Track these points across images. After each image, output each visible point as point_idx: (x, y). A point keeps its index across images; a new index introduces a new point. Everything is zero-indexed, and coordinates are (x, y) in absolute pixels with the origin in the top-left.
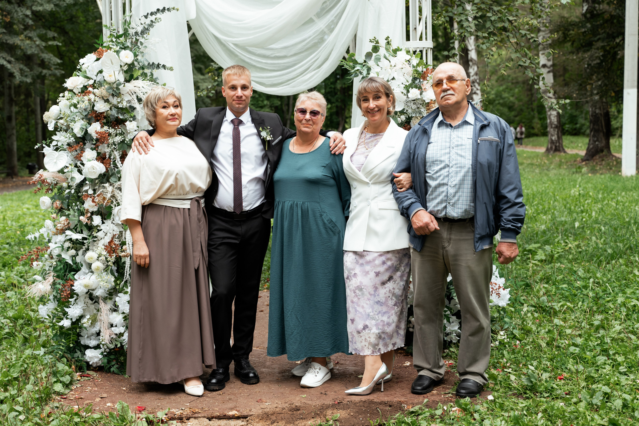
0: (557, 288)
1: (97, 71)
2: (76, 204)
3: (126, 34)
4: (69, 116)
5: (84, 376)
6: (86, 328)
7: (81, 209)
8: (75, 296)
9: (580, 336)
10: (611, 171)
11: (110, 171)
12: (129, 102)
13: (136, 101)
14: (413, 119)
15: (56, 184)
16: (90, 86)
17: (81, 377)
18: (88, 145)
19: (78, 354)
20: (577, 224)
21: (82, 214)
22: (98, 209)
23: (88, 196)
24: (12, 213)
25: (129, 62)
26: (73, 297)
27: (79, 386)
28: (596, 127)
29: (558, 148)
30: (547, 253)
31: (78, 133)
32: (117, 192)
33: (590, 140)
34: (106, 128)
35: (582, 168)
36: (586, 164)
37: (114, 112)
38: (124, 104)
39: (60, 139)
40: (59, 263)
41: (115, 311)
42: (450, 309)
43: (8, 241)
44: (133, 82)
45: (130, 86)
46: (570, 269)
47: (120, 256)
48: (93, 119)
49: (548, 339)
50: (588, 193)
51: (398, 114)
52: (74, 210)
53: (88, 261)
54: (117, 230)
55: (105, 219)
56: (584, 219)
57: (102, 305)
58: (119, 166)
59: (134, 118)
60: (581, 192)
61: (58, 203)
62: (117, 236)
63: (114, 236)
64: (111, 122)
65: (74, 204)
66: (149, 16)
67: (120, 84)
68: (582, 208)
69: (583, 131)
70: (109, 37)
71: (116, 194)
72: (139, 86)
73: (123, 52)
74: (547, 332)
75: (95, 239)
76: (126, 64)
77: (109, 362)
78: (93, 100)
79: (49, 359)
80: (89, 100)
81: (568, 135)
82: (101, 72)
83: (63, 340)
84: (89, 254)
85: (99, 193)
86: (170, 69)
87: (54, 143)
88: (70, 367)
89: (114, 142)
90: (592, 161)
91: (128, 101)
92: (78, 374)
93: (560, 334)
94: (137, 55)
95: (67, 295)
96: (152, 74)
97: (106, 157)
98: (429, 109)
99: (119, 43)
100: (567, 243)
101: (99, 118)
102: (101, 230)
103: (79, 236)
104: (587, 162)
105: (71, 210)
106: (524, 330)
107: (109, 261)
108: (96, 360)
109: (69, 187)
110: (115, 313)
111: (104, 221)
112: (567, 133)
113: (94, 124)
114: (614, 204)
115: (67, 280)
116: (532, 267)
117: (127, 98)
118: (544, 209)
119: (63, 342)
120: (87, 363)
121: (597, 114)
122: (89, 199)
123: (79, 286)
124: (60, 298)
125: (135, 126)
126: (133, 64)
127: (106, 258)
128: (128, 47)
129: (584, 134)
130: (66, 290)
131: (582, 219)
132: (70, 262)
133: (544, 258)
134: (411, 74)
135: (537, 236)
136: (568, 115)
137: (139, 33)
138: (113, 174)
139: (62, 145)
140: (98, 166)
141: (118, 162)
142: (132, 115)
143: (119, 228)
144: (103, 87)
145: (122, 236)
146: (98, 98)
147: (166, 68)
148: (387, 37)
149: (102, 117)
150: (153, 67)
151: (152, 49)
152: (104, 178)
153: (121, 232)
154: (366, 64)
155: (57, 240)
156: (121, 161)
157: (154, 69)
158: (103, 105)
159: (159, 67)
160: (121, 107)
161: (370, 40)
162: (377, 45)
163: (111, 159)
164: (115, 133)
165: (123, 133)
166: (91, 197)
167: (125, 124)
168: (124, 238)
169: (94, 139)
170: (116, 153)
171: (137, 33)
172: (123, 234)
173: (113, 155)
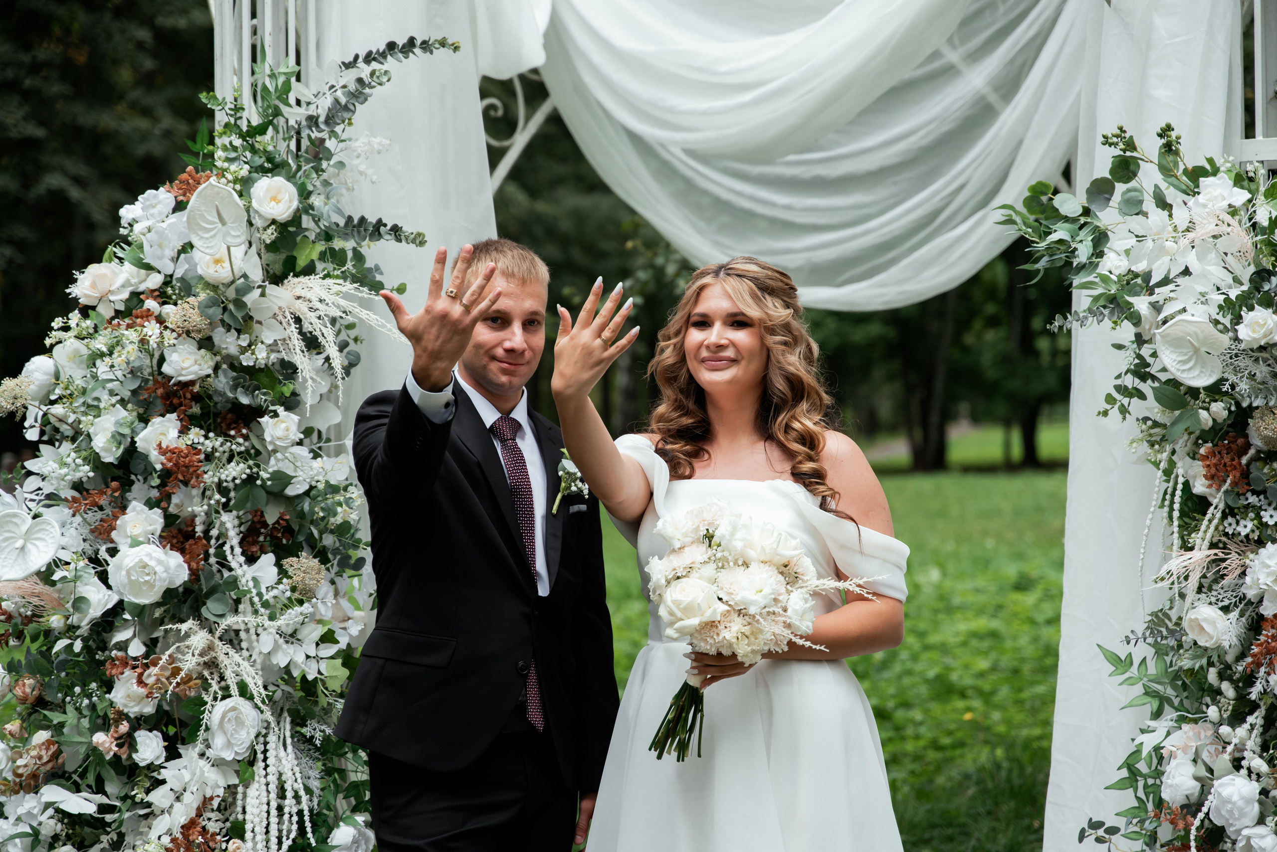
1: (177, 246)
2: (85, 688)
3: (276, 125)
4: (83, 392)
7: (102, 706)
11: (203, 580)
12: (273, 347)
13: (300, 344)
14: (1257, 414)
15: (28, 620)
16: (153, 293)
18: (138, 489)
22: (159, 707)
23: (127, 662)
25: (284, 213)
31: (104, 449)
32: (223, 651)
34: (195, 435)
37: (223, 383)
38: (261, 356)
39: (50, 470)
44: (292, 280)
45: (281, 296)
48: (159, 406)
51: (1202, 396)
52: (78, 709)
54: (218, 783)
55: (178, 744)
58: (234, 564)
59: (292, 403)
61: (29, 684)
62: (215, 803)
63: (207, 801)
64: (216, 415)
65: (77, 689)
66: (361, 64)
67: (248, 288)
70: (222, 134)
71: (221, 657)
72: (308, 295)
73: (264, 186)
75: (142, 812)
76: (274, 222)
78: (153, 343)
80: (144, 342)
82: (187, 247)
85: (163, 653)
86: (414, 241)
87: (32, 483)
89: (221, 482)
91: (275, 344)
94: (310, 193)
96: (359, 257)
97: (194, 532)
99: (253, 153)
101: (176, 401)
102: (163, 782)
103: (88, 803)
105: (69, 708)
109: (70, 630)
111: (175, 750)
113: (156, 421)
117: (269, 334)
122: (128, 672)
125: (294, 428)
126: (296, 220)
128: (283, 165)
134: (1251, 255)
137: (322, 119)
138: (214, 590)
139: (56, 488)
140: (160, 562)
141: (232, 548)
142: (287, 390)
143: (225, 775)
144: (191, 299)
145: (234, 803)
146: (175, 335)
147: (403, 237)
148: (1164, 125)
149: (188, 396)
150: (363, 232)
151: (361, 173)
152: (185, 602)
153: (231, 790)
154: (1089, 220)
155: (21, 811)
156: (241, 544)
157: (364, 239)
158: (193, 358)
159: (380, 234)
160: (251, 364)
161: (1104, 137)
162: (1128, 154)
163: (211, 537)
164: (224, 452)
165: (252, 451)
166: (134, 668)
167: (259, 422)
168: (239, 809)
169: (156, 471)
170: (228, 520)
171: (313, 121)
172: (239, 796)
173: (217, 526)
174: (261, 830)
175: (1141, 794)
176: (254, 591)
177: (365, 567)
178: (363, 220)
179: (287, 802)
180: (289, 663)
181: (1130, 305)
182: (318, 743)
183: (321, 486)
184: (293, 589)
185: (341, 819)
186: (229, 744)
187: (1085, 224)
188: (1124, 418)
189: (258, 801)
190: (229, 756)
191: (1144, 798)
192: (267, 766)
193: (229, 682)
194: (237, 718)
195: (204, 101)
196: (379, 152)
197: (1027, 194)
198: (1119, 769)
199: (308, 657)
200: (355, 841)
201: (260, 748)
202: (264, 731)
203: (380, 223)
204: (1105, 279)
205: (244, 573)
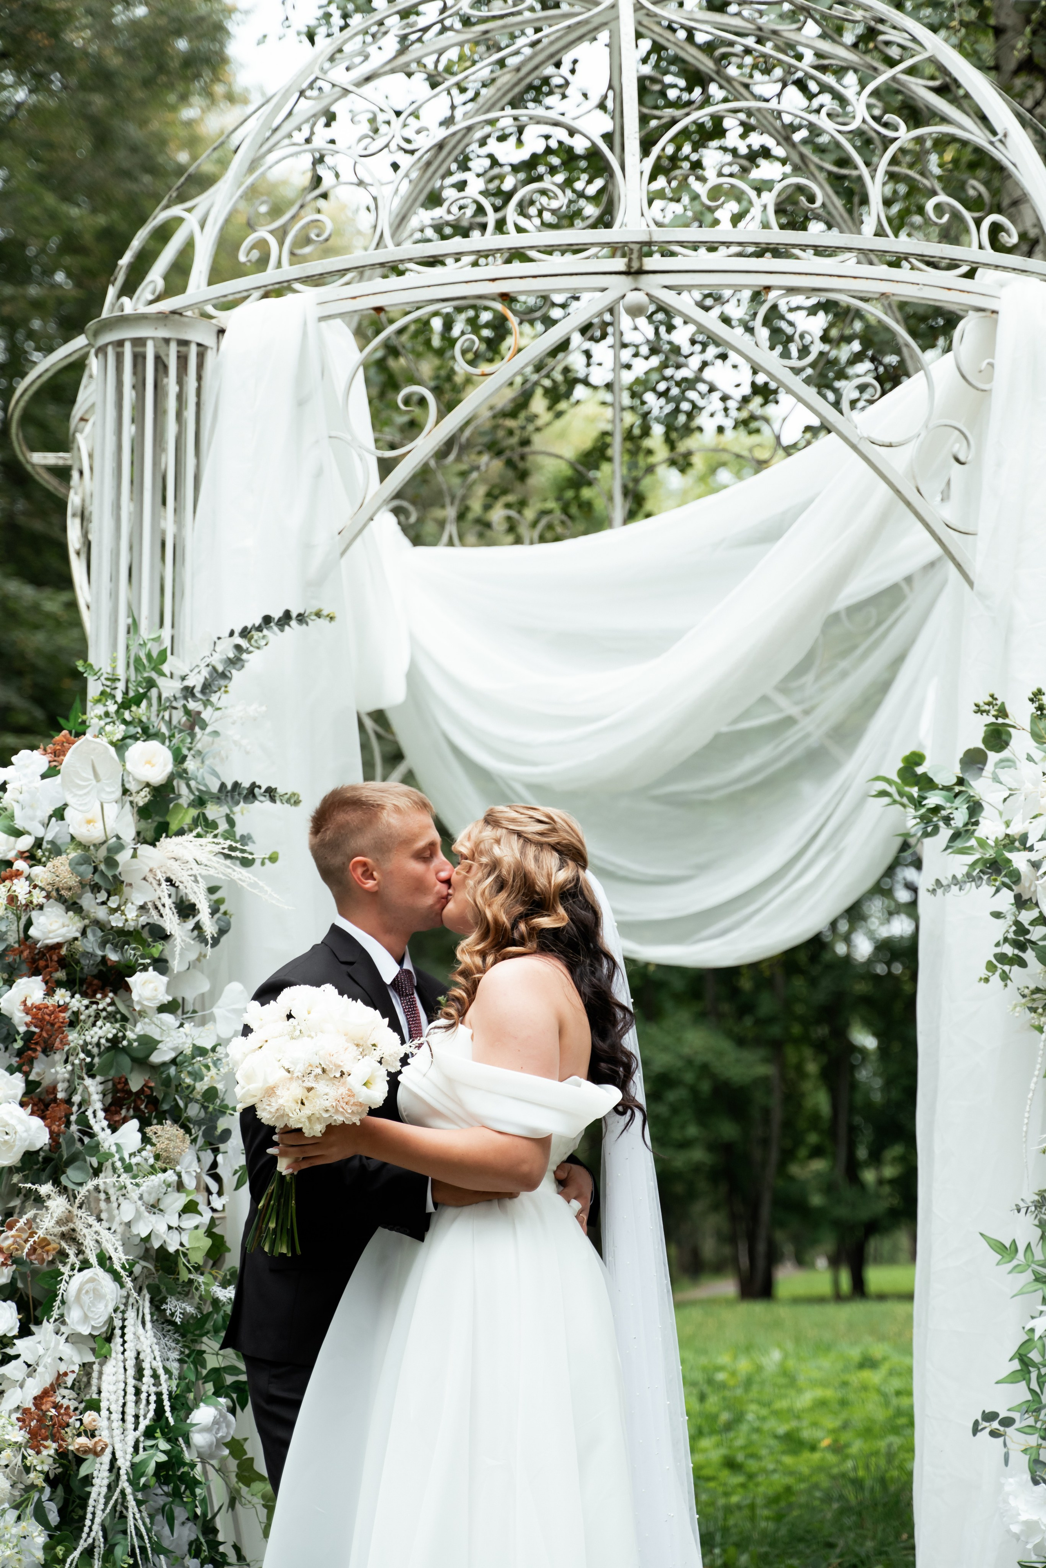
1: (50, 810)
11: (64, 1147)
12: (146, 909)
13: (172, 907)
16: (22, 856)
22: (13, 1277)
25: (158, 776)
32: (83, 1220)
34: (62, 996)
37: (93, 943)
38: (131, 917)
44: (164, 841)
45: (154, 857)
47: (74, 1454)
48: (25, 968)
54: (72, 1359)
55: (33, 1318)
58: (96, 1128)
59: (161, 965)
62: (69, 1379)
63: (60, 1377)
64: (81, 978)
66: (236, 638)
67: (120, 847)
70: (98, 704)
71: (79, 1225)
73: (138, 750)
76: (148, 785)
78: (24, 901)
80: (12, 899)
82: (60, 812)
85: (18, 1220)
86: (288, 801)
89: (86, 1043)
91: (145, 906)
94: (184, 758)
96: (231, 822)
97: (55, 1099)
101: (42, 963)
102: (16, 1356)
107: (34, 1468)
111: (30, 1324)
113: (22, 983)
117: (139, 895)
125: (163, 989)
126: (168, 785)
127: (24, 1458)
128: (158, 733)
137: (198, 689)
138: (75, 1157)
140: (21, 1121)
141: (94, 1112)
142: (156, 954)
143: (80, 1352)
144: (63, 859)
145: (88, 1384)
146: (44, 893)
147: (277, 799)
148: (1035, 690)
149: (55, 958)
150: (237, 797)
151: (235, 742)
152: (44, 1170)
153: (86, 1367)
154: (963, 788)
156: (105, 1110)
157: (238, 803)
158: (60, 921)
159: (254, 796)
160: (120, 925)
161: (976, 705)
162: (1000, 721)
163: (72, 1104)
164: (90, 1016)
165: (118, 1016)
167: (126, 983)
168: (94, 1389)
169: (18, 1033)
170: (93, 1087)
171: (188, 692)
172: (95, 1375)
173: (80, 1092)
174: (117, 1408)
175: (1034, 1386)
176: (117, 1156)
177: (231, 1140)
178: (236, 785)
179: (145, 1380)
180: (150, 1235)
181: (1009, 861)
182: (178, 1320)
183: (188, 1051)
184: (157, 1157)
185: (201, 1400)
186: (86, 1318)
187: (960, 792)
188: (1006, 985)
189: (114, 1378)
190: (85, 1330)
191: (1038, 1390)
192: (124, 1342)
193: (88, 1254)
194: (94, 1290)
195: (81, 669)
196: (255, 719)
197: (901, 765)
198: (1011, 1360)
199: (170, 1228)
200: (216, 1422)
201: (118, 1323)
202: (122, 1307)
203: (254, 786)
204: (982, 843)
205: (107, 1139)
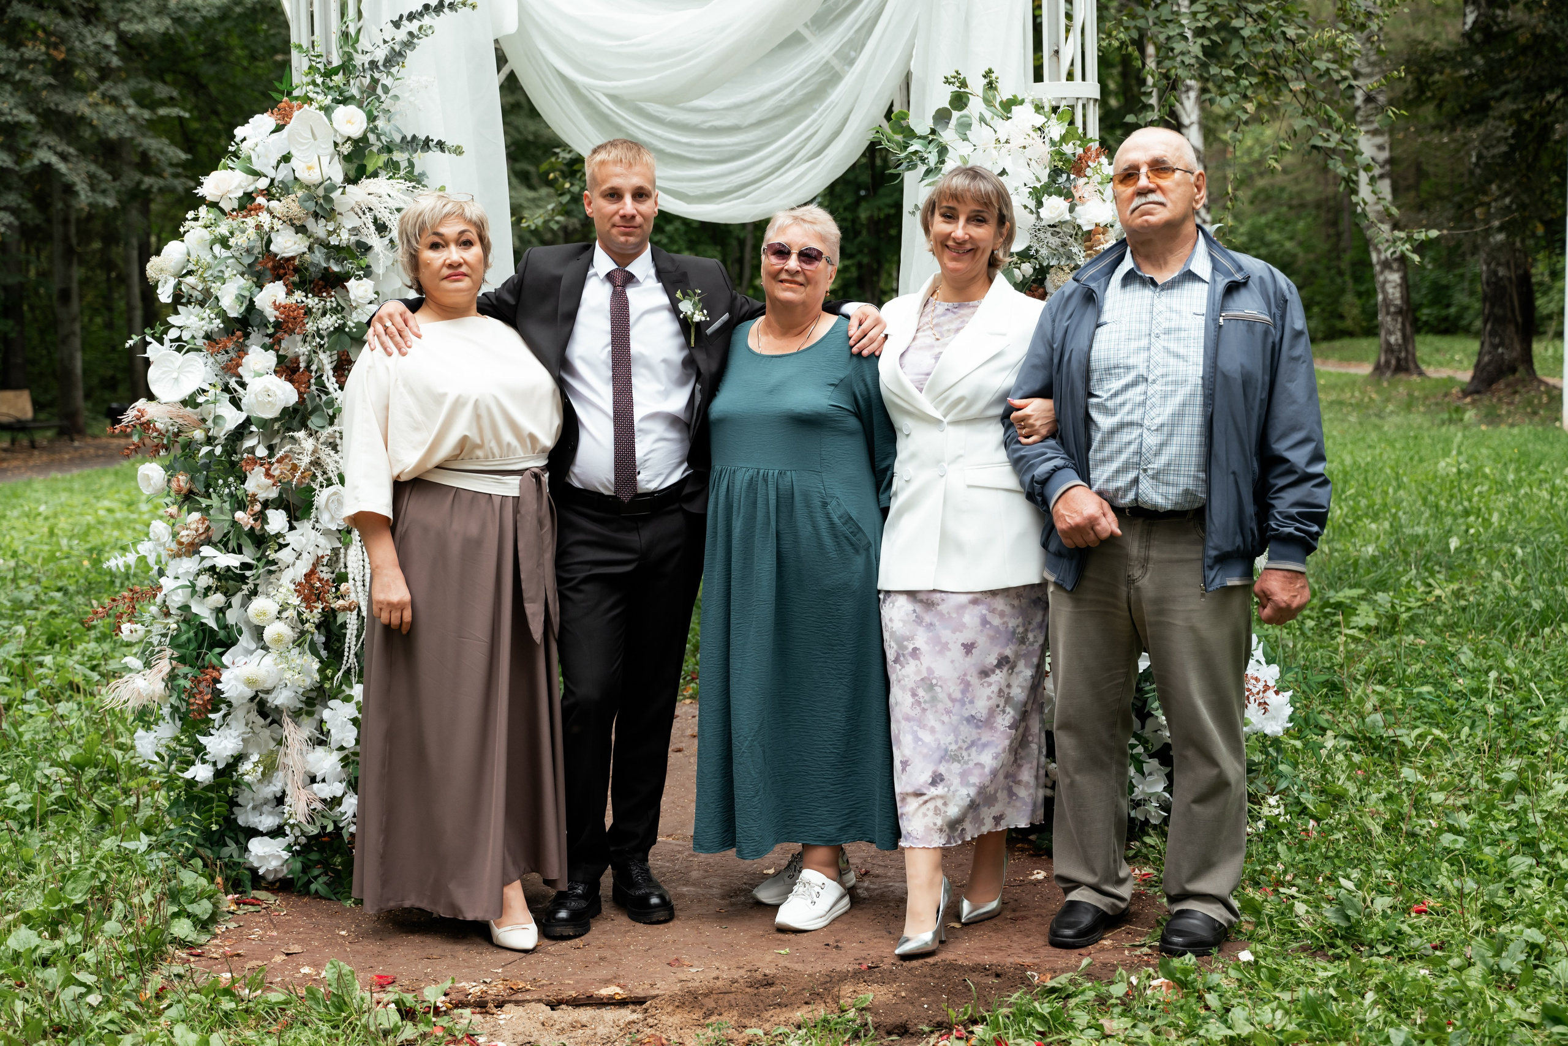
0: (1408, 694)
1: (278, 157)
2: (225, 481)
3: (346, 67)
4: (209, 267)
5: (245, 904)
6: (249, 785)
7: (239, 493)
8: (223, 706)
9: (1467, 808)
10: (1536, 419)
11: (308, 402)
12: (355, 231)
13: (372, 228)
14: (1052, 271)
15: (177, 435)
16: (261, 192)
17: (238, 904)
18: (255, 336)
19: (232, 848)
20: (1454, 543)
21: (241, 505)
22: (280, 494)
23: (255, 461)
24: (70, 520)
25: (356, 132)
26: (217, 710)
27: (232, 925)
28: (1498, 311)
29: (1403, 363)
30: (1381, 611)
31: (232, 308)
32: (325, 453)
33: (1482, 344)
34: (299, 295)
35: (1464, 411)
36: (1474, 402)
37: (318, 257)
38: (345, 237)
39: (188, 323)
40: (184, 627)
41: (322, 743)
42: (1144, 742)
43: (60, 584)
44: (364, 182)
45: (358, 193)
46: (1440, 648)
47: (333, 610)
48: (269, 275)
49: (1387, 817)
50: (1480, 468)
52: (220, 496)
53: (256, 621)
54: (326, 546)
55: (297, 519)
56: (1472, 531)
57: (289, 728)
58: (331, 390)
59: (368, 271)
60: (1464, 466)
61: (182, 479)
62: (325, 560)
63: (319, 559)
64: (311, 282)
65: (221, 482)
66: (404, 21)
67: (333, 188)
68: (1466, 504)
69: (1464, 323)
70: (307, 74)
71: (323, 456)
72: (380, 191)
73: (341, 111)
74: (1384, 800)
75: (273, 568)
76: (349, 139)
77: (305, 869)
78: (266, 228)
79: (159, 860)
80: (259, 227)
81: (1427, 333)
82: (286, 158)
83: (194, 815)
84: (258, 604)
85: (281, 453)
86: (455, 151)
87: (173, 334)
88: (212, 879)
89: (318, 330)
90: (1489, 394)
91: (354, 229)
92: (230, 897)
93: (1416, 805)
94: (375, 118)
95: (204, 705)
96: (411, 164)
97: (298, 368)
98: (1090, 248)
99: (329, 88)
100: (1430, 585)
101: (282, 271)
102: (287, 545)
103: (232, 561)
104: (1476, 397)
105: (214, 496)
106: (1328, 794)
107: (307, 621)
108: (274, 864)
109: (210, 440)
110: (320, 750)
111: (295, 524)
112: (1426, 328)
113: (269, 287)
114: (1545, 495)
115: (203, 668)
116: (1346, 644)
117: (349, 222)
118: (1370, 506)
119: (194, 820)
120: (254, 871)
121: (1501, 279)
122: (257, 468)
123: (233, 682)
124: (188, 711)
125: (371, 290)
126: (364, 139)
127: (299, 614)
128: (353, 97)
129: (1467, 331)
130: (201, 693)
131: (1467, 531)
132: (213, 624)
133: (1373, 622)
134: (1046, 161)
135: (1355, 571)
136: (1427, 284)
137: (380, 64)
138: (316, 409)
139: (193, 337)
140: (278, 388)
141: (327, 377)
142: (363, 264)
143: (331, 541)
144: (292, 196)
145: (338, 560)
146: (280, 221)
147: (446, 150)
148: (987, 69)
149: (291, 268)
150: (415, 147)
151: (412, 103)
152: (295, 418)
153: (335, 551)
154: (935, 138)
155: (180, 571)
156: (334, 375)
157: (416, 151)
158: (292, 240)
159: (428, 147)
160: (336, 243)
161: (946, 78)
162: (961, 89)
163: (311, 371)
164: (320, 308)
165: (340, 307)
166: (262, 465)
167: (345, 286)
168: (342, 566)
169: (270, 323)
170: (324, 358)
171: (373, 64)
172: (342, 556)
173: (316, 362)
174: (358, 578)
178: (414, 137)
186: (333, 518)
187: (933, 140)
189: (356, 558)
190: (334, 527)
193: (331, 474)
196: (426, 88)
203: (427, 140)
